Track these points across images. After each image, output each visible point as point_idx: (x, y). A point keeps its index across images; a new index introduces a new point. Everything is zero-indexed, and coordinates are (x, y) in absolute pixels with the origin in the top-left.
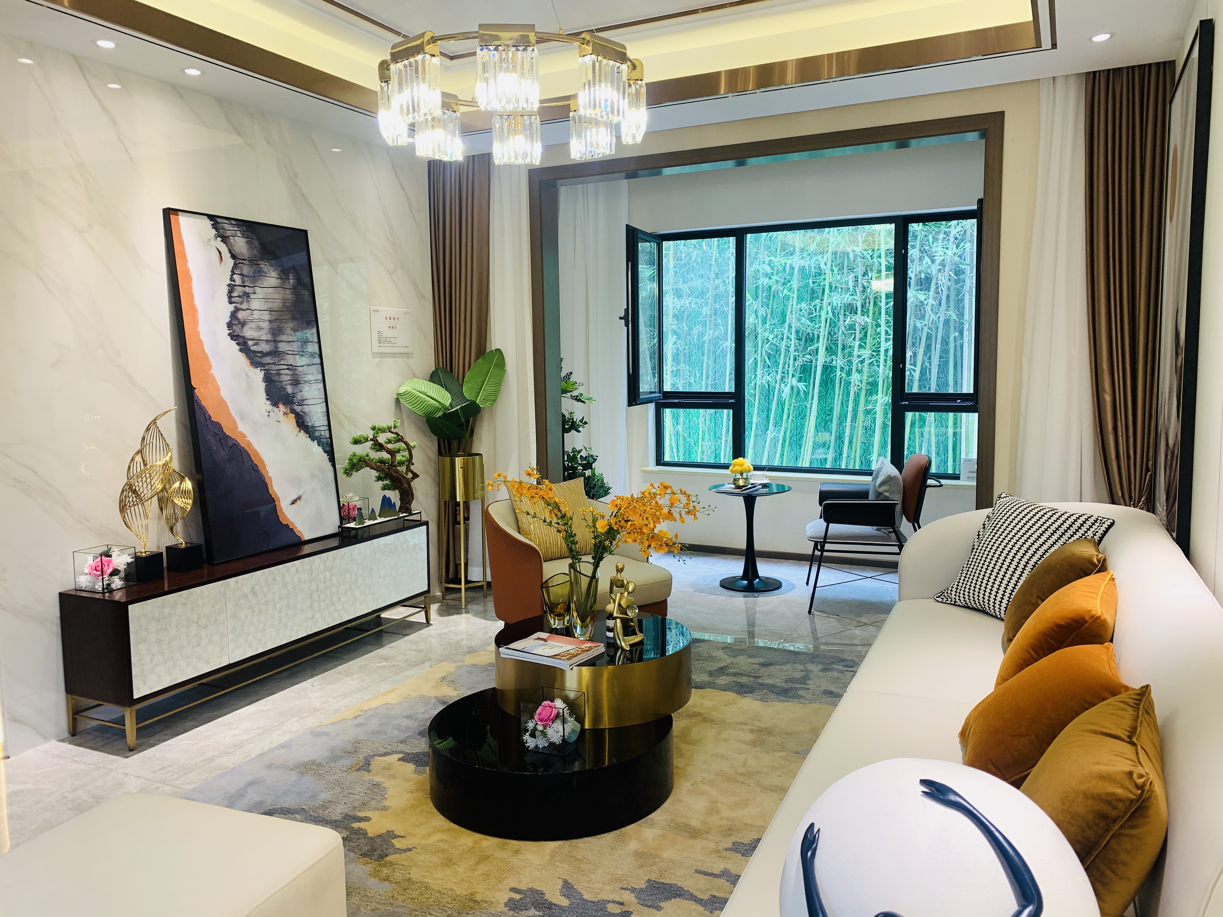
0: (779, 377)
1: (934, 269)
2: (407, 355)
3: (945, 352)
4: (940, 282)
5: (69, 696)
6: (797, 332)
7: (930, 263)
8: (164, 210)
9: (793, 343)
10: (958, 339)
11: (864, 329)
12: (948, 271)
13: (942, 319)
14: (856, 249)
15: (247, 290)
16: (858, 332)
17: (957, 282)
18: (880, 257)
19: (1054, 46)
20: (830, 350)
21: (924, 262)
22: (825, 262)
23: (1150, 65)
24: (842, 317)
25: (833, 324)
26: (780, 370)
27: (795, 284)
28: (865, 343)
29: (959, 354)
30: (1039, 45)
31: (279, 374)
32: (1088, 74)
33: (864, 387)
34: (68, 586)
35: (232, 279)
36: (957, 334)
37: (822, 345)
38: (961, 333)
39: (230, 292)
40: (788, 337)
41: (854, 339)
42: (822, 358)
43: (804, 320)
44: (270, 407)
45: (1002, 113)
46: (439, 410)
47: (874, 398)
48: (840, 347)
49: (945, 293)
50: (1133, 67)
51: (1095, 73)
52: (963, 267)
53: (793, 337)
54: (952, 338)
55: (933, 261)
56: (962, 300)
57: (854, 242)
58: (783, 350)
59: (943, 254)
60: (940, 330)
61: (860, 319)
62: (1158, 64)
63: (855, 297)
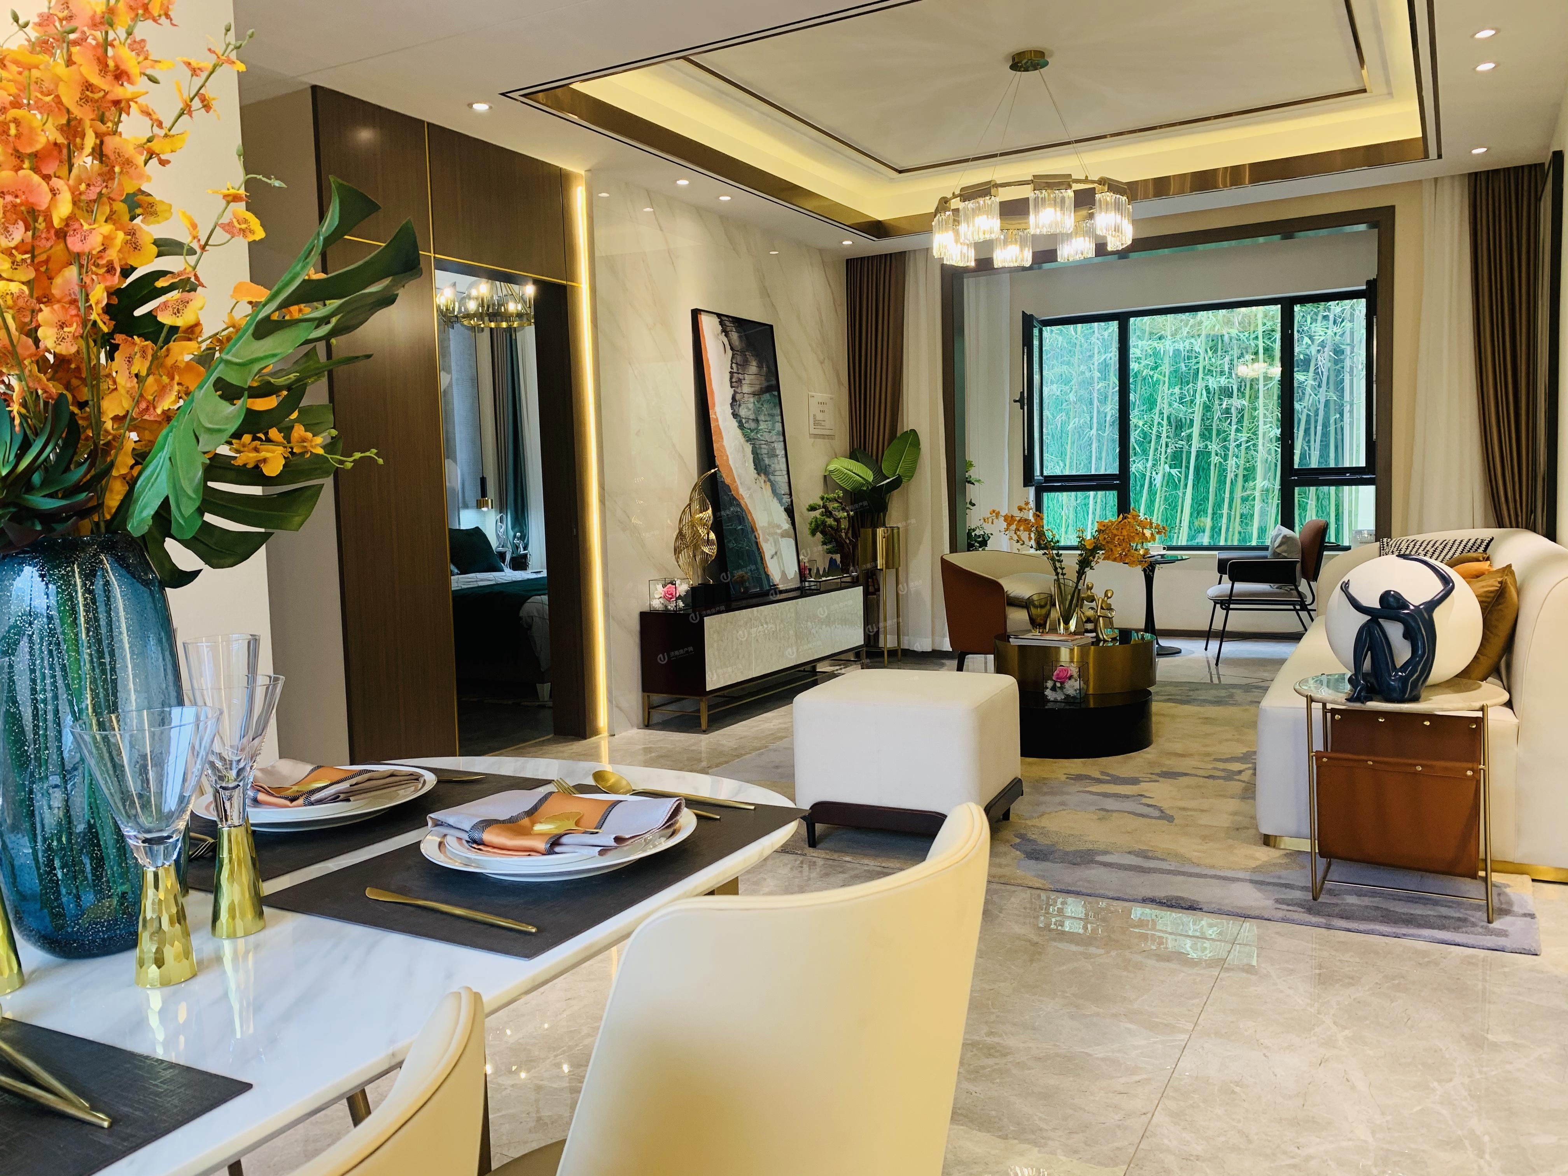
0: (1149, 464)
1: (1313, 350)
2: (831, 437)
3: (1325, 434)
4: (1320, 363)
5: (646, 694)
6: (1169, 418)
7: (1309, 342)
8: (692, 311)
9: (1164, 429)
10: (1338, 421)
11: (1241, 411)
12: (1328, 352)
13: (1323, 401)
14: (1230, 331)
15: (741, 376)
16: (1234, 416)
17: (1336, 362)
18: (1257, 338)
19: (1440, 156)
20: (1206, 435)
21: (1304, 342)
22: (1199, 346)
23: (1523, 167)
24: (1217, 402)
25: (1207, 408)
26: (1151, 457)
27: (1166, 368)
28: (1242, 427)
29: (1339, 437)
30: (1426, 156)
31: (761, 448)
32: (1470, 174)
33: (1241, 473)
34: (646, 609)
35: (732, 368)
36: (1338, 416)
37: (1196, 430)
38: (1342, 415)
39: (731, 378)
40: (1159, 423)
41: (1230, 424)
42: (1196, 444)
43: (1176, 405)
44: (756, 476)
45: (1393, 207)
46: (863, 485)
47: (1251, 484)
48: (1214, 433)
49: (1326, 374)
50: (1509, 169)
51: (1476, 173)
52: (1343, 347)
53: (1165, 423)
54: (1332, 421)
55: (1312, 341)
56: (1342, 381)
57: (1229, 323)
58: (1154, 437)
59: (1322, 333)
60: (1321, 413)
61: (1236, 402)
62: (1530, 166)
63: (1230, 380)
